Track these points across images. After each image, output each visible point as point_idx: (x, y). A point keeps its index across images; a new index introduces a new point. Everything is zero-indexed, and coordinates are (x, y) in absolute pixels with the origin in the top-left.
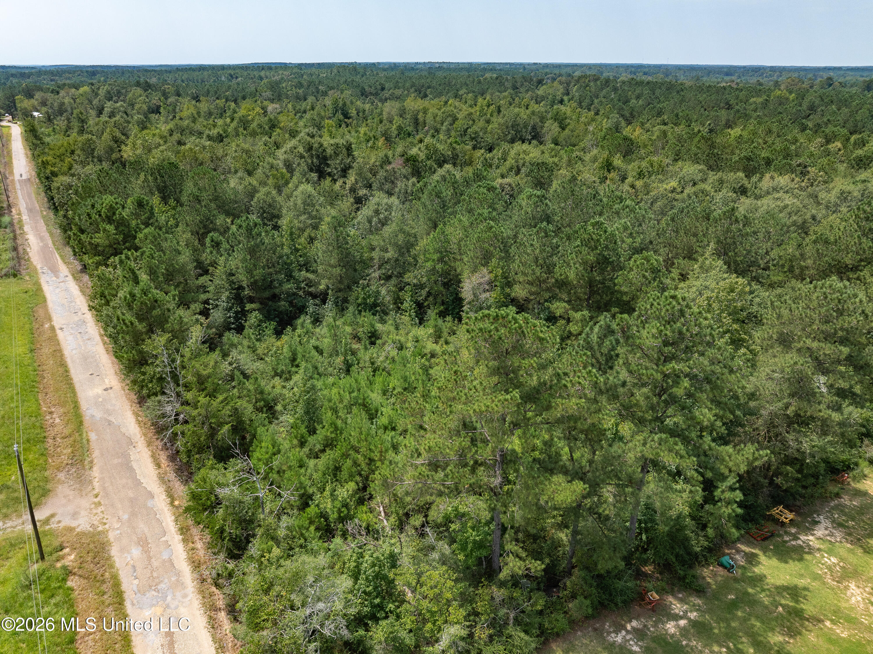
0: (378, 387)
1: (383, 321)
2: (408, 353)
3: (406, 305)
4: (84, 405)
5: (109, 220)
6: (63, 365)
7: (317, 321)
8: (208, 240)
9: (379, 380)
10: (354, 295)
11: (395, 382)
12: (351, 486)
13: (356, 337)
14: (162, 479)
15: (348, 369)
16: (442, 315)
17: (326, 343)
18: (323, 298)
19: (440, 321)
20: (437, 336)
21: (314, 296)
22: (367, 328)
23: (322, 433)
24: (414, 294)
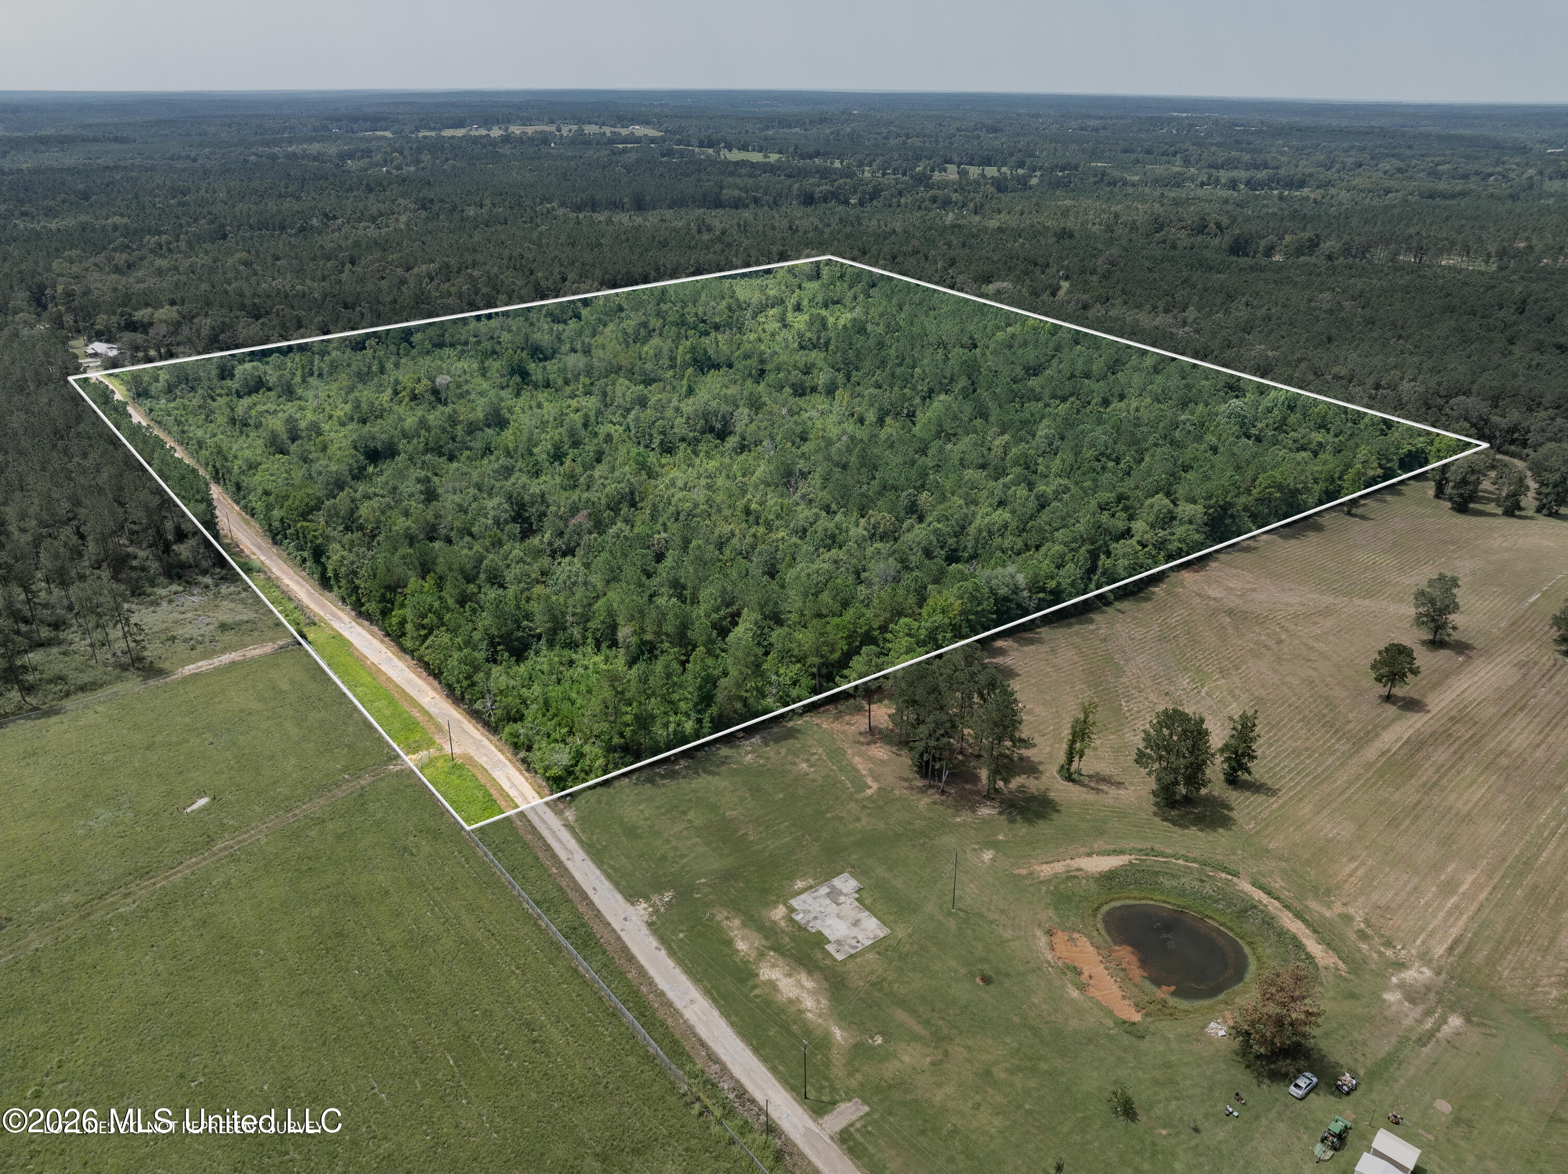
0: (575, 690)
1: (576, 652)
2: (590, 671)
3: (589, 640)
4: (426, 707)
5: (430, 611)
6: (398, 686)
7: (537, 653)
8: (467, 607)
9: (575, 687)
10: (558, 637)
11: (583, 688)
12: (566, 729)
13: (561, 663)
14: (482, 734)
15: (559, 682)
16: (610, 647)
17: (545, 667)
18: (539, 637)
19: (608, 652)
20: (606, 661)
21: (533, 636)
22: (567, 658)
23: (552, 711)
24: (594, 633)
